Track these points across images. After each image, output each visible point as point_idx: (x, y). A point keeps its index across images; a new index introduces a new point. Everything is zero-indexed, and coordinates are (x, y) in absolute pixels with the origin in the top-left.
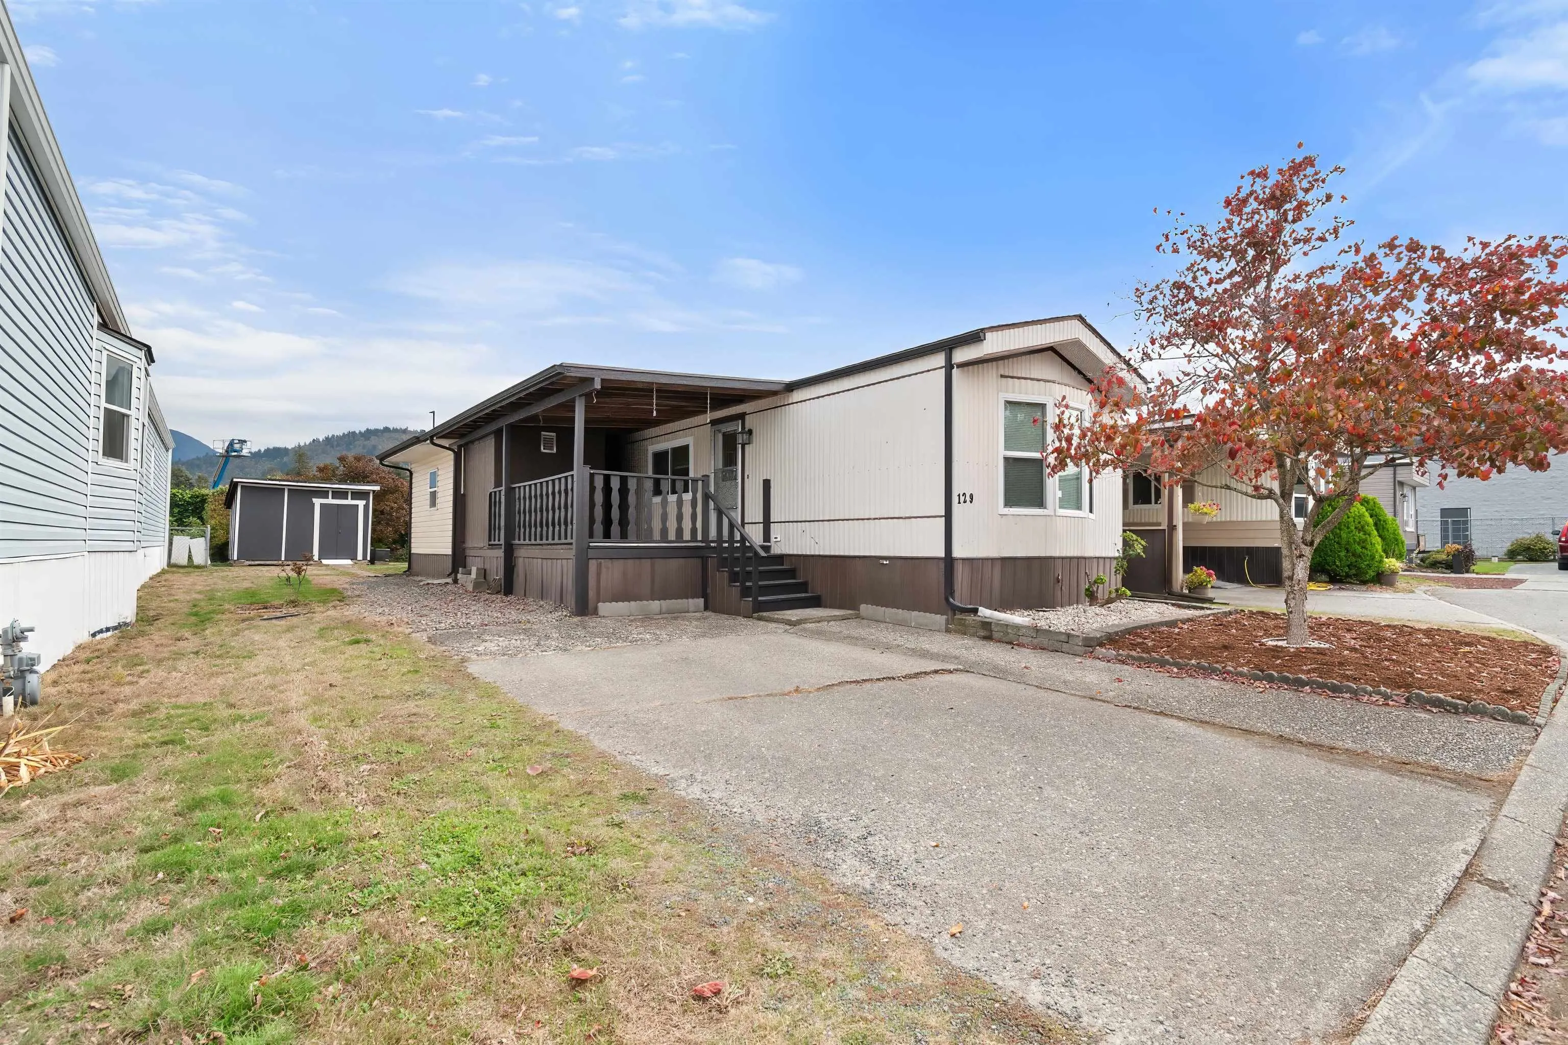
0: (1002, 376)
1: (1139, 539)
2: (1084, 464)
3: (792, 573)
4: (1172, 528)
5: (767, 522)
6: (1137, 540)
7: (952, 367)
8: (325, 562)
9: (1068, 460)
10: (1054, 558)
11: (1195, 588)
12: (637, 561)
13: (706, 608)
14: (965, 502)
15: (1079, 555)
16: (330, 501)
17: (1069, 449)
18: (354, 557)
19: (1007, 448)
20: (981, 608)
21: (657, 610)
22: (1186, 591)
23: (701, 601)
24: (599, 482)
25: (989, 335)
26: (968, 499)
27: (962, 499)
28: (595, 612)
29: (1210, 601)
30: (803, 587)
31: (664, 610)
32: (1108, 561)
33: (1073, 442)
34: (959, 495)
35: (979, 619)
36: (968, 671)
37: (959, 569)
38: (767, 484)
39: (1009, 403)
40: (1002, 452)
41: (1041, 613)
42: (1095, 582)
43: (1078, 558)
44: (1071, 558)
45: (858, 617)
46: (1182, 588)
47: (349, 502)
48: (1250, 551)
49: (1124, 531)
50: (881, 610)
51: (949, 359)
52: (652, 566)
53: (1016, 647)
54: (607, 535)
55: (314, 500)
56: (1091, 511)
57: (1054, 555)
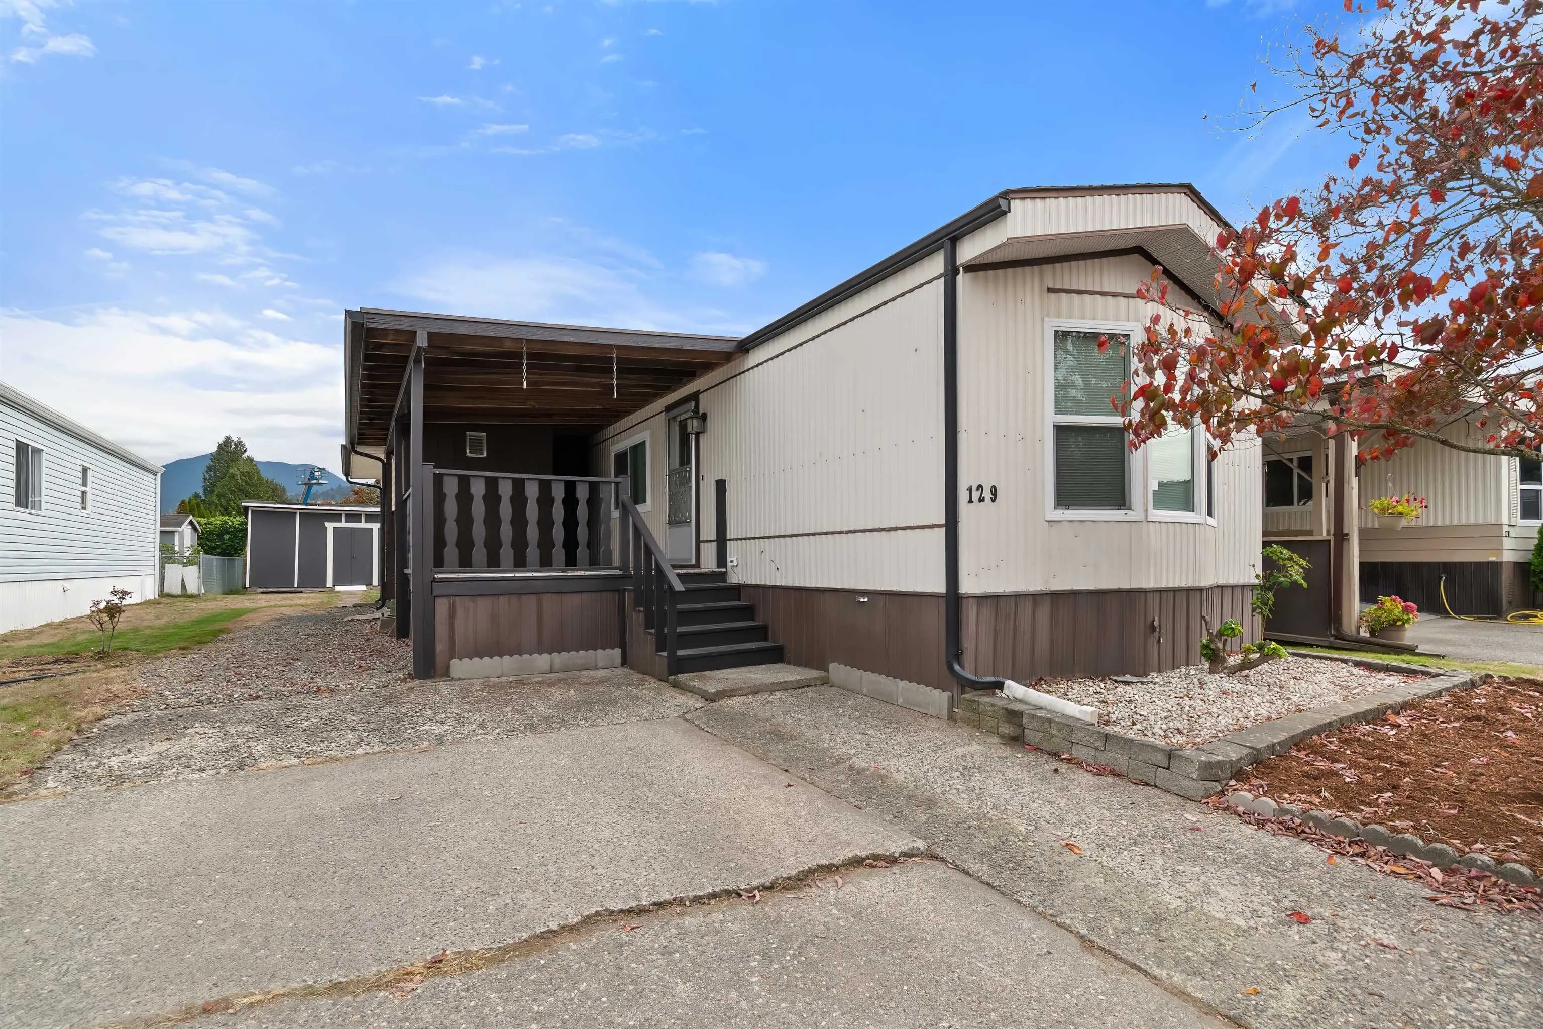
0: (1050, 290)
1: (1296, 557)
2: (1197, 419)
3: (749, 612)
4: (1341, 537)
5: (722, 540)
6: (1290, 559)
7: (956, 272)
8: (338, 588)
9: (1168, 415)
10: (1144, 592)
11: (1383, 629)
12: (514, 599)
13: (624, 662)
14: (981, 500)
15: (1190, 584)
16: (343, 524)
17: (1168, 388)
18: (369, 583)
19: (1059, 410)
20: (1009, 683)
21: (547, 667)
22: (1364, 633)
23: (618, 652)
24: (451, 487)
25: (1016, 205)
26: (987, 495)
27: (976, 495)
28: (446, 673)
29: (1410, 650)
30: (762, 632)
31: (557, 666)
32: (1238, 592)
33: (1177, 373)
34: (970, 490)
35: (1001, 703)
36: (934, 857)
37: (971, 615)
38: (721, 486)
39: (1061, 336)
40: (1051, 418)
41: (1121, 689)
42: (1220, 634)
43: (1188, 590)
44: (1175, 591)
45: (825, 682)
46: (1358, 628)
47: (363, 525)
48: (1447, 567)
49: (1265, 544)
50: (856, 673)
51: (951, 259)
52: (540, 604)
53: (1063, 768)
54: (465, 562)
55: (327, 524)
56: (1210, 513)
57: (1145, 585)
